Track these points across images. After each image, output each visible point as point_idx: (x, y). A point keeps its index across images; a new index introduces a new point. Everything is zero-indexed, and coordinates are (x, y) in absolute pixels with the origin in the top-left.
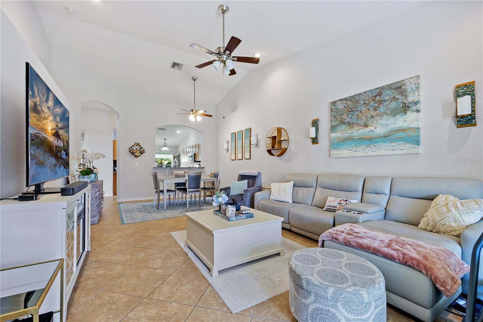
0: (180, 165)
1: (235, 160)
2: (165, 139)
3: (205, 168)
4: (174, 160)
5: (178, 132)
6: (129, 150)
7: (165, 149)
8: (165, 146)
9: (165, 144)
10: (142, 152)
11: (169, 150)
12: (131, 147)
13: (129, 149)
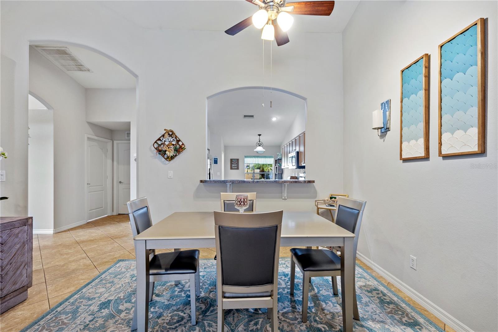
0: (283, 173)
1: (427, 157)
2: (260, 135)
3: (314, 182)
4: (276, 165)
5: (274, 119)
6: (156, 145)
7: (260, 149)
8: (259, 146)
9: (259, 143)
10: (179, 149)
11: (265, 150)
12: (159, 139)
13: (156, 142)
